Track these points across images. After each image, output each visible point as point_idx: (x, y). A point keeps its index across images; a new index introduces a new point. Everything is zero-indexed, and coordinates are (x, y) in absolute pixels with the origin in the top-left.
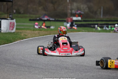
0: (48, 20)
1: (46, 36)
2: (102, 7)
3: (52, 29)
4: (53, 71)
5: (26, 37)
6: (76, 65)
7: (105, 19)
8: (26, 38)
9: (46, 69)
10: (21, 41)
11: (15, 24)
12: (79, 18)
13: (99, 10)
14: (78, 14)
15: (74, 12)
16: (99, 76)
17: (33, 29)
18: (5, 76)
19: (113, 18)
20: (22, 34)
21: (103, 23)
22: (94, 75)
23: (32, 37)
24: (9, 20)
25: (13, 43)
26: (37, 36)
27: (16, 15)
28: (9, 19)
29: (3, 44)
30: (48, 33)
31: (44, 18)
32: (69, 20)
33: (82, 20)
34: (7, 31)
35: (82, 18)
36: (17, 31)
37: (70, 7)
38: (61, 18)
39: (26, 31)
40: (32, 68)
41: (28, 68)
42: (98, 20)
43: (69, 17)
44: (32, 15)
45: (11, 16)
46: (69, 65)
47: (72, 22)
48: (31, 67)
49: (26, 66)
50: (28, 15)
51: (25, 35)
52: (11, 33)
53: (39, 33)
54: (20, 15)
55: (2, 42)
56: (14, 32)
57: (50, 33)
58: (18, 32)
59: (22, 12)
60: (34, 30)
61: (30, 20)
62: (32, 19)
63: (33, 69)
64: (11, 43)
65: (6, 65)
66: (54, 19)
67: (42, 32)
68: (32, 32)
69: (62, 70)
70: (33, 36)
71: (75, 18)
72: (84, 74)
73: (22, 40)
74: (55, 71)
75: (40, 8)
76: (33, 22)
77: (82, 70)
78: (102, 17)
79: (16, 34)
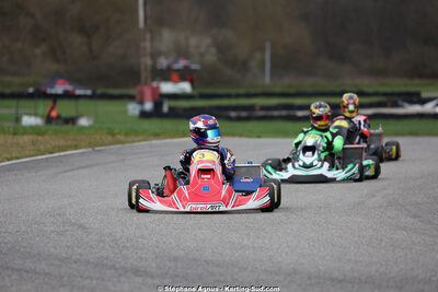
0: (67, 95)
1: (62, 154)
2: (268, 45)
3: (83, 128)
4: (89, 281)
6: (176, 259)
7: (278, 90)
9: (62, 277)
12: (185, 87)
13: (258, 55)
14: (177, 70)
15: (163, 62)
17: (11, 130)
19: (307, 83)
23: (9, 160)
26: (27, 153)
30: (70, 143)
31: (52, 87)
32: (148, 93)
33: (196, 92)
37: (147, 45)
38: (116, 86)
40: (10, 272)
42: (252, 91)
43: (146, 84)
44: (7, 79)
46: (146, 260)
47: (160, 99)
48: (8, 268)
53: (33, 143)
57: (74, 143)
60: (15, 134)
62: (8, 91)
63: (14, 277)
66: (89, 92)
67: (47, 137)
68: (10, 139)
69: (123, 279)
70: (14, 155)
71: (167, 87)
74: (95, 282)
75: (38, 51)
76: (13, 103)
78: (267, 79)
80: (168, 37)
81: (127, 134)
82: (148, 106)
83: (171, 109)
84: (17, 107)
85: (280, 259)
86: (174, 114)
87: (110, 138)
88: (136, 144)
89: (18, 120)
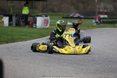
0: (79, 18)
9: (74, 61)
11: (49, 21)
12: (106, 16)
14: (105, 12)
15: (101, 11)
18: (36, 68)
25: (47, 37)
27: (51, 13)
28: (43, 16)
29: (37, 38)
31: (75, 15)
32: (97, 17)
33: (109, 18)
34: (42, 27)
35: (108, 16)
36: (51, 27)
37: (98, 6)
40: (62, 60)
41: (58, 60)
43: (97, 15)
44: (65, 14)
45: (45, 13)
46: (96, 57)
47: (100, 19)
49: (56, 59)
50: (61, 13)
52: (45, 28)
54: (54, 13)
56: (48, 28)
58: (52, 28)
59: (56, 11)
61: (63, 18)
62: (64, 16)
65: (39, 57)
66: (83, 17)
69: (90, 62)
71: (102, 16)
72: (110, 66)
74: (83, 63)
75: (72, 7)
76: (65, 19)
77: (108, 62)
79: (49, 30)
80: (102, 5)
81: (92, 27)
82: (97, 20)
83: (103, 21)
86: (103, 22)
87: (88, 28)
88: (94, 29)
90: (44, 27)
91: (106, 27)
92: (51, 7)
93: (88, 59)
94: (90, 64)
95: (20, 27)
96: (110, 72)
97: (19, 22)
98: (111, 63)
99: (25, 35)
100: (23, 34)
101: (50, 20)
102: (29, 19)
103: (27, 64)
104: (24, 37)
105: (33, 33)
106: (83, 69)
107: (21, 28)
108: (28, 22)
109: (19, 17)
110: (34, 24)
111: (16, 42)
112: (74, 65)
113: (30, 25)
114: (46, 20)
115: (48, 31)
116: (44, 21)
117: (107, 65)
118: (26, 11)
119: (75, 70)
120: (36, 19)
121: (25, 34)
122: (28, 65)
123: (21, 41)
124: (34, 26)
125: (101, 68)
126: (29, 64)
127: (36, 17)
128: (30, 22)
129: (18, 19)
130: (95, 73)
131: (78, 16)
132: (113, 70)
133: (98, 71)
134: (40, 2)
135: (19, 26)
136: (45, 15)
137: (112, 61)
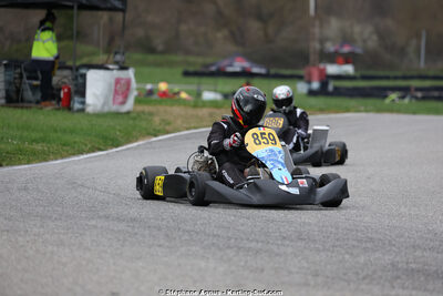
0: (245, 74)
2: (424, 34)
5: (167, 127)
7: (431, 73)
8: (168, 133)
9: (229, 239)
10: (151, 143)
11: (134, 84)
12: (349, 69)
13: (414, 42)
14: (343, 54)
15: (330, 47)
16: (413, 266)
18: (84, 263)
20: (157, 120)
21: (427, 83)
22: (398, 259)
23: (187, 129)
24: (112, 70)
25: (124, 147)
26: (205, 123)
27: (137, 56)
28: (111, 67)
29: (88, 152)
31: (231, 65)
32: (315, 73)
33: (358, 74)
34: (106, 109)
36: (140, 108)
37: (317, 30)
38: (287, 67)
39: (168, 109)
40: (181, 233)
41: (167, 236)
42: (409, 73)
43: (314, 65)
44: (192, 59)
45: (118, 57)
46: (310, 224)
47: (325, 79)
49: (160, 229)
50: (179, 58)
51: (163, 120)
52: (118, 114)
53: (211, 115)
54: (151, 58)
55: (86, 145)
56: (128, 113)
58: (143, 112)
59: (160, 48)
60: (195, 106)
61: (187, 74)
62: (191, 69)
64: (117, 147)
65: (93, 222)
66: (263, 71)
68: (191, 111)
69: (287, 243)
70: (192, 125)
71: (332, 69)
72: (362, 259)
73: (155, 139)
75: (219, 35)
76: (195, 80)
77: (355, 243)
78: (422, 64)
79: (134, 119)
80: (334, 25)
82: (316, 85)
83: (336, 88)
84: (199, 84)
85: (435, 226)
86: (338, 92)
89: (199, 95)
90: (115, 108)
91: (347, 110)
92: (140, 32)
93: (282, 230)
94: (290, 250)
95: (22, 107)
96: (364, 278)
97: (18, 91)
98: (369, 245)
99: (43, 140)
100: (34, 135)
101: (137, 82)
102: (59, 78)
103: (50, 248)
104: (38, 147)
105: (72, 132)
106: (262, 271)
107: (25, 111)
108: (52, 88)
109: (18, 71)
110: (76, 99)
111: (7, 165)
112: (228, 251)
113: (60, 99)
114: (123, 82)
115: (131, 122)
116: (113, 88)
117: (352, 254)
118: (44, 48)
119: (232, 272)
120: (84, 76)
121: (42, 135)
122: (52, 253)
123: (28, 163)
124: (77, 106)
125: (329, 267)
126: (55, 249)
127: (83, 71)
128: (60, 90)
129: (15, 78)
130: (307, 284)
131: (244, 68)
132: (374, 272)
133: (317, 275)
134: (100, 13)
135: (21, 104)
136: (116, 63)
137: (371, 240)
